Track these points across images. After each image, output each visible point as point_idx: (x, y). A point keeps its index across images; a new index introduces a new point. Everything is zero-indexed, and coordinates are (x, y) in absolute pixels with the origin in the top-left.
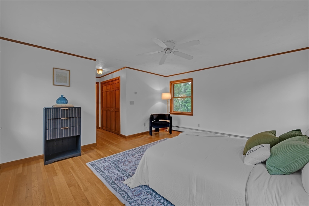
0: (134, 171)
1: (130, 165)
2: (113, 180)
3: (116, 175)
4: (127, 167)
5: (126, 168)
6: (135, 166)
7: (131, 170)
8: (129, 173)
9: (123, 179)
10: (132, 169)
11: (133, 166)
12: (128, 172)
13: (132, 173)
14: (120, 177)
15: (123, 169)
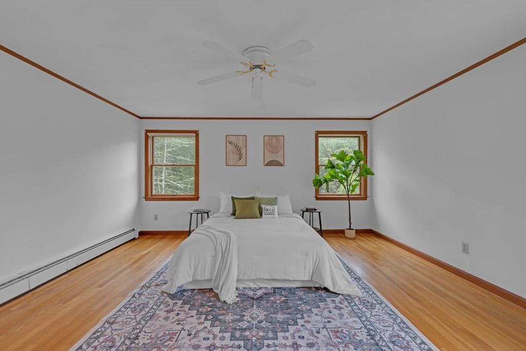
0: (338, 306)
1: (339, 325)
2: (378, 306)
3: (374, 313)
4: (347, 320)
5: (351, 320)
6: (331, 315)
7: (342, 311)
8: (347, 307)
9: (362, 302)
10: (339, 312)
11: (334, 317)
12: (350, 309)
13: (342, 304)
14: (367, 306)
15: (357, 319)
